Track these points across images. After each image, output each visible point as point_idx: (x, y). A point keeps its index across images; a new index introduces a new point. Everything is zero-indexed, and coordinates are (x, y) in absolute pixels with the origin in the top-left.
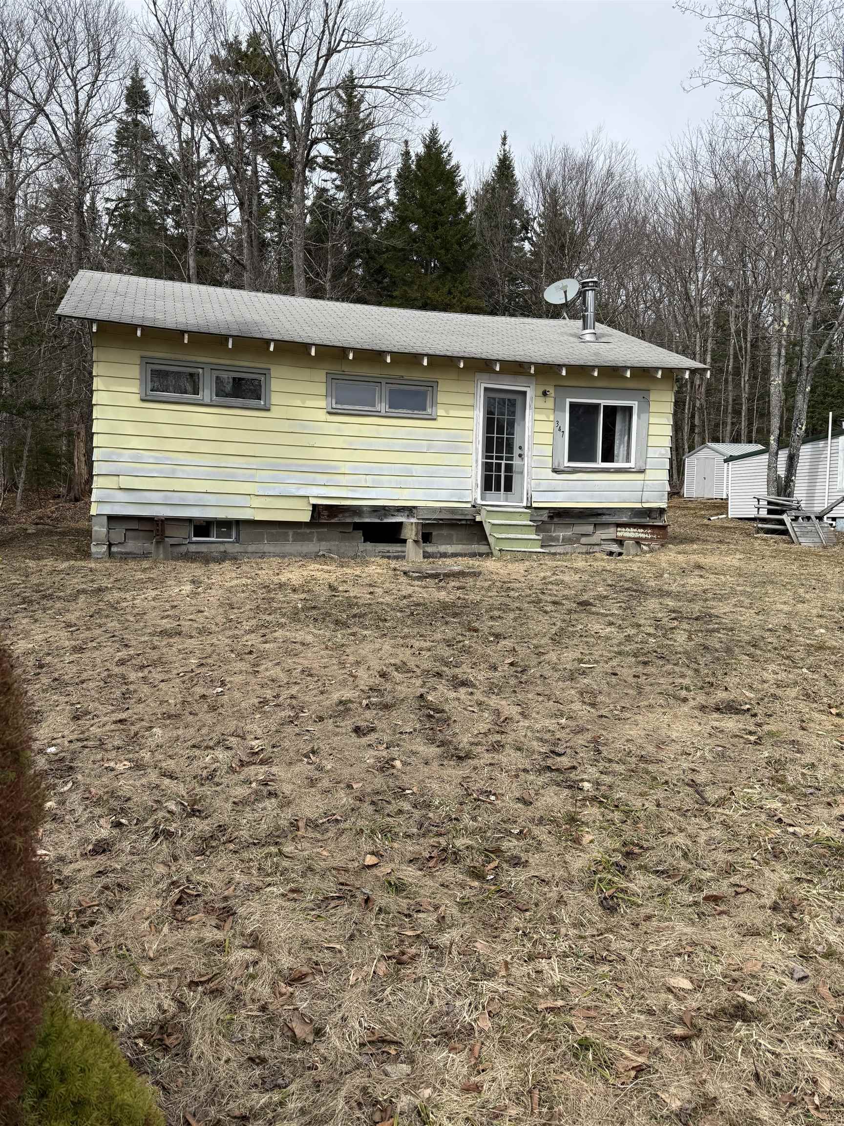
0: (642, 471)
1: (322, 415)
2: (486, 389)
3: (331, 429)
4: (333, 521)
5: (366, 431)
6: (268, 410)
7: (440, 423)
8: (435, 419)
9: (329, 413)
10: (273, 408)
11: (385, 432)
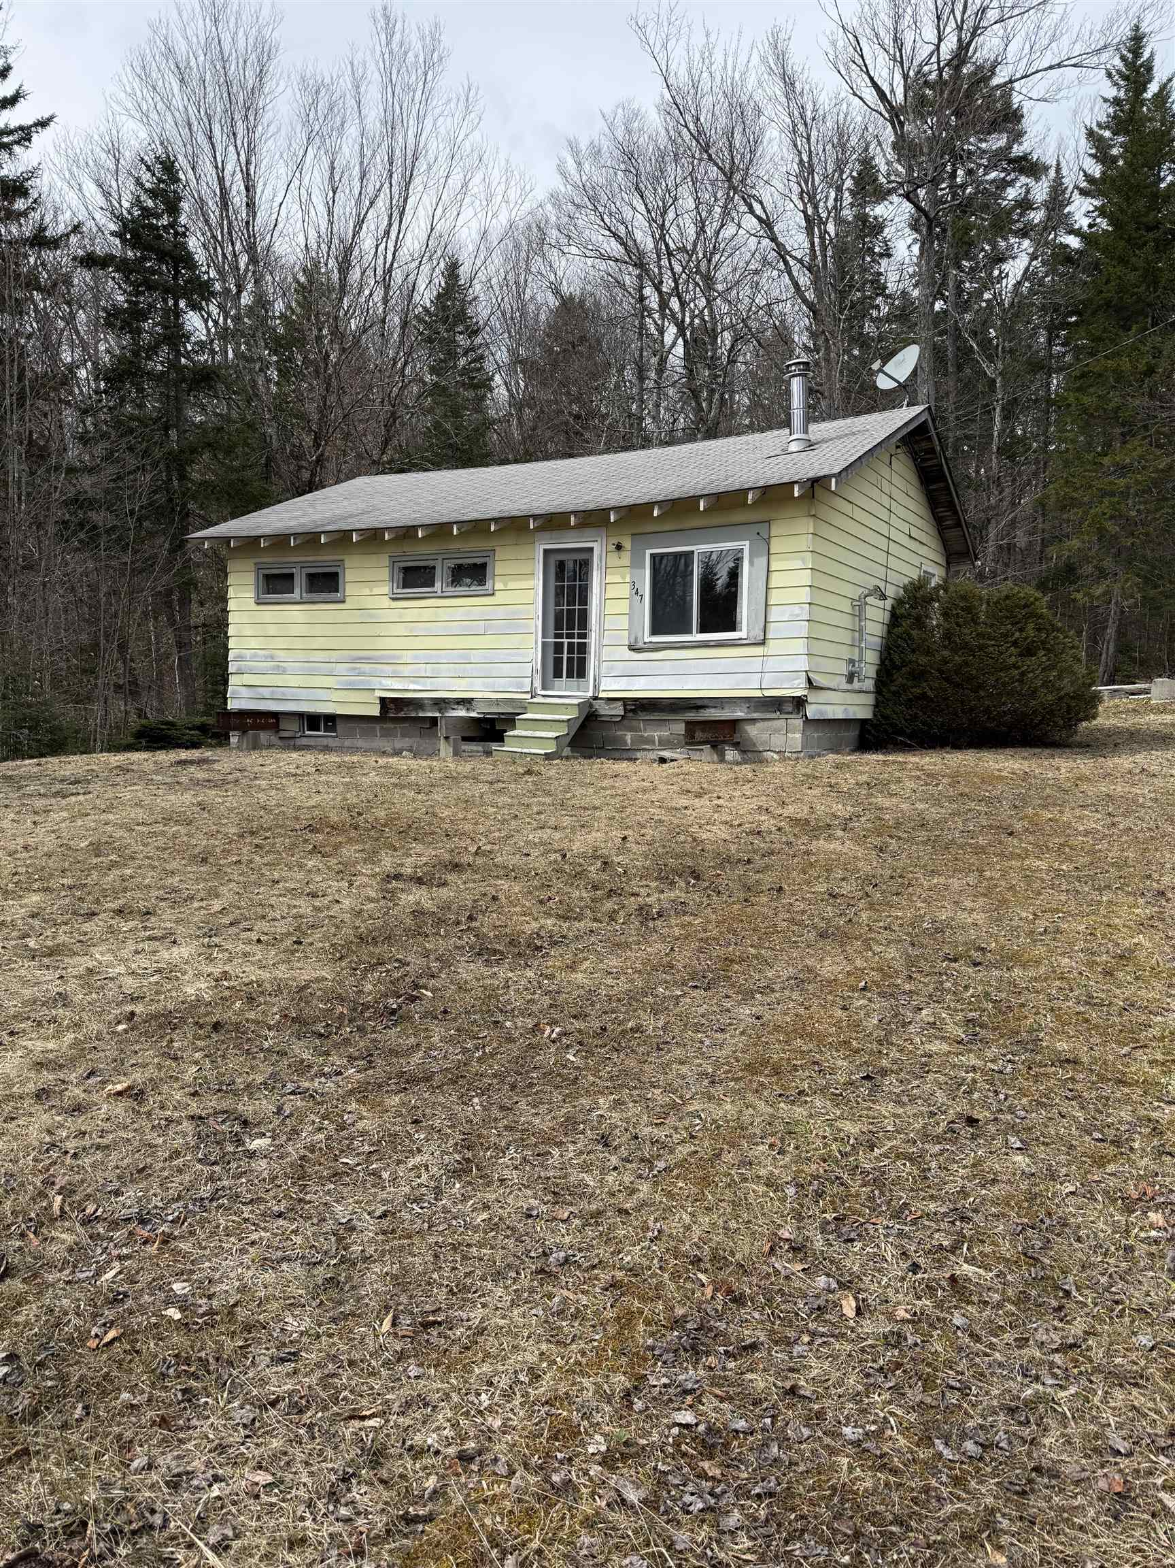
0: (763, 643)
1: (386, 602)
2: (546, 551)
3: (392, 616)
4: (401, 715)
5: (427, 614)
6: (344, 602)
7: (499, 598)
8: (493, 595)
9: (393, 599)
10: (348, 599)
11: (443, 614)
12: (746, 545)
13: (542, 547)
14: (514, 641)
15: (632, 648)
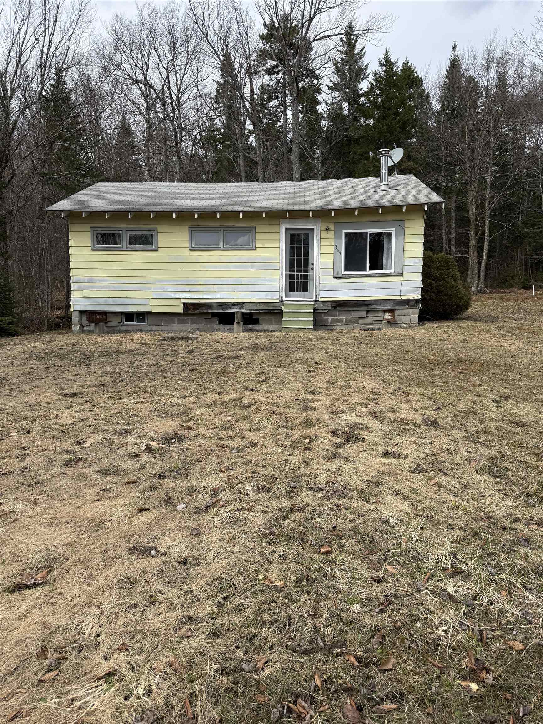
0: (401, 275)
1: (187, 252)
2: (287, 229)
3: (193, 259)
4: (196, 312)
5: (213, 259)
6: (157, 251)
7: (258, 251)
8: (255, 250)
9: (191, 250)
10: (160, 249)
11: (224, 259)
12: (393, 231)
13: (285, 227)
14: (268, 273)
15: (335, 277)
